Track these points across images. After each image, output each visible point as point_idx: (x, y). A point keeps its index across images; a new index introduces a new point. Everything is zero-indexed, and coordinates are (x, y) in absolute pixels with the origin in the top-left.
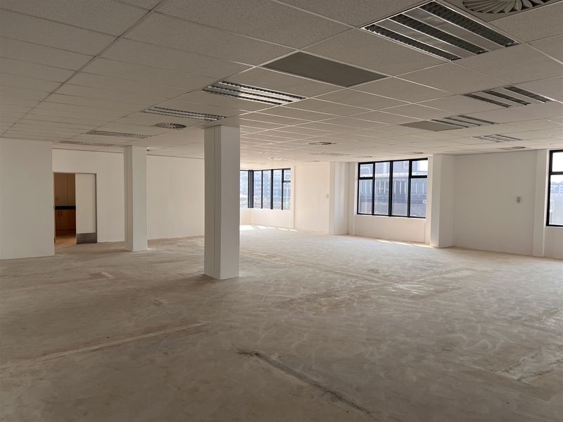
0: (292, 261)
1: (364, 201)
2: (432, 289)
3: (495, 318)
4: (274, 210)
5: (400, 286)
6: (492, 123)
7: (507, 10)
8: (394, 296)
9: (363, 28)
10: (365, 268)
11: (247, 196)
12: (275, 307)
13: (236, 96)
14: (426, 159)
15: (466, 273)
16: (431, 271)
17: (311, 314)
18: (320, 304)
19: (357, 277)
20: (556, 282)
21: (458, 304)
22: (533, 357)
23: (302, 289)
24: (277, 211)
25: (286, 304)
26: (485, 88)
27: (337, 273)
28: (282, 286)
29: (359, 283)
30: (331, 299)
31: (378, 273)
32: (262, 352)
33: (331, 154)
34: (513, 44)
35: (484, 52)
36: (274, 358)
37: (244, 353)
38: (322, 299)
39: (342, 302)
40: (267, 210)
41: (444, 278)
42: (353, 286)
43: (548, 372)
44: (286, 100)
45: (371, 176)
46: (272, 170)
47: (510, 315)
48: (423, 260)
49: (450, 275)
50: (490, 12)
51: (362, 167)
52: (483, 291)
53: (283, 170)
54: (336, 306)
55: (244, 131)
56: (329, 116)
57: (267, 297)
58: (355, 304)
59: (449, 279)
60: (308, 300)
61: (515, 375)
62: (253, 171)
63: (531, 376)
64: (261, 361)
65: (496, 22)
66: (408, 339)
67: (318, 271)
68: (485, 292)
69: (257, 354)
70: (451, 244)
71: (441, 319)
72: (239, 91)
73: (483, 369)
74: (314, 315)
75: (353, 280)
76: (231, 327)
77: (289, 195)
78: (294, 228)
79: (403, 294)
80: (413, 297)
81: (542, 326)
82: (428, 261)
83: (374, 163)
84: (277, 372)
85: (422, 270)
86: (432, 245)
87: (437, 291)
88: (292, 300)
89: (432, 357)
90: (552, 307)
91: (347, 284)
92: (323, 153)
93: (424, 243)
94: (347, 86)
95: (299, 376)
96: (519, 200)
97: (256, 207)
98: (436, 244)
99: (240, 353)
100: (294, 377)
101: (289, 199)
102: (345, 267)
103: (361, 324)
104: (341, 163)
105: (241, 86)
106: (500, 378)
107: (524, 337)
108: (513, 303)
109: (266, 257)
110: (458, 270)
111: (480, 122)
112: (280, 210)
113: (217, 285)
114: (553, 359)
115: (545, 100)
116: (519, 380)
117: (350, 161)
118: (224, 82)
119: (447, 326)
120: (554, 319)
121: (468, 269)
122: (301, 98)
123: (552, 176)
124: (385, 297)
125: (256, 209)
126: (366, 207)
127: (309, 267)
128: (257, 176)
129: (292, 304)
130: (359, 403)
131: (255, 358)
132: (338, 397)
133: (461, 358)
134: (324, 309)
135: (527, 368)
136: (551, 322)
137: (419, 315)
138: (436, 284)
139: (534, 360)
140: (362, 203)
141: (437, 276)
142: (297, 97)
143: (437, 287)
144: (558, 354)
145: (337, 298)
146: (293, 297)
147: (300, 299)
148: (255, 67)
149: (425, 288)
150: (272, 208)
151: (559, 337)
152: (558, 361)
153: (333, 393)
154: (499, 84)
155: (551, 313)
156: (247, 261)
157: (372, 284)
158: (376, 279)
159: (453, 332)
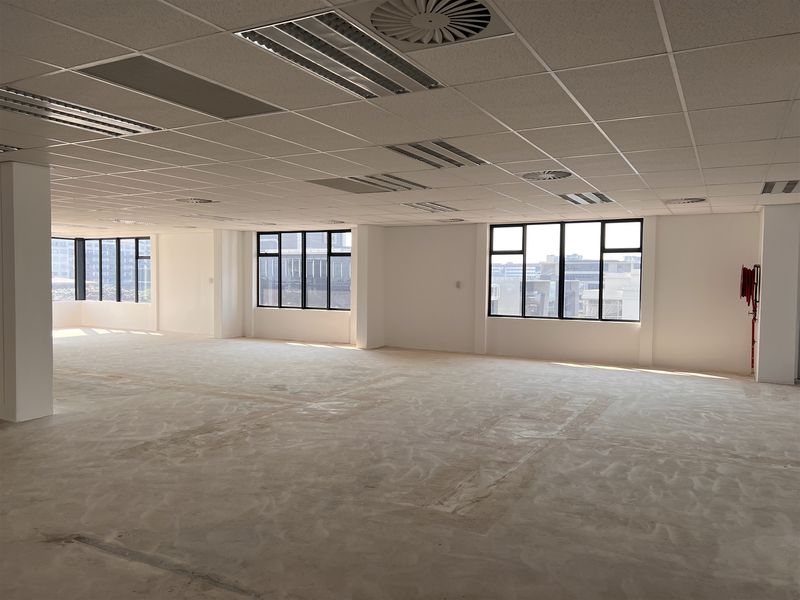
0: (151, 383)
1: (268, 288)
2: (356, 405)
3: (429, 436)
4: (123, 302)
5: (314, 405)
6: (425, 187)
7: (426, 40)
8: (305, 420)
9: (239, 34)
10: (266, 384)
11: (73, 281)
12: (115, 458)
13: (43, 116)
14: (349, 231)
15: (400, 380)
16: (356, 382)
17: (177, 463)
18: (193, 444)
19: (253, 398)
20: (499, 384)
21: (386, 422)
22: (470, 481)
23: (165, 424)
24: (128, 304)
25: (135, 451)
26: (412, 141)
27: (224, 396)
28: (130, 424)
29: (255, 408)
30: (211, 435)
31: (284, 389)
32: (89, 534)
33: (216, 218)
34: (437, 86)
35: (404, 92)
36: (109, 539)
37: (56, 539)
38: (197, 437)
39: (228, 438)
40: (110, 303)
41: (372, 389)
42: (247, 413)
43: (486, 497)
44: (128, 130)
45: (277, 251)
46: (118, 240)
47: (448, 429)
48: (346, 367)
49: (380, 385)
50: (406, 40)
51: (263, 238)
52: (417, 403)
53: (137, 239)
54: (220, 444)
55: (58, 174)
56: (202, 161)
57: (102, 444)
58: (247, 439)
59: (377, 389)
60: (174, 441)
61: (448, 508)
62: (83, 240)
63: (468, 505)
64: (87, 549)
65: (413, 54)
66: (320, 479)
67: (193, 395)
68: (421, 404)
69: (79, 538)
70: (382, 343)
71: (365, 445)
72: (47, 109)
73: (412, 505)
74: (183, 462)
75: (248, 403)
76: (33, 500)
77: (149, 279)
78: (158, 330)
79: (317, 416)
80: (329, 420)
81: (481, 440)
82: (353, 368)
83: (279, 233)
84: (115, 562)
85: (345, 380)
86: (358, 346)
87: (363, 408)
88: (147, 443)
89: (351, 499)
90: (494, 415)
91: (238, 410)
92: (201, 216)
93: (348, 344)
94: (226, 118)
95: (152, 561)
96: (458, 285)
97: (90, 298)
98: (364, 345)
99: (49, 542)
100: (143, 565)
101: (149, 285)
102: (236, 385)
103: (255, 467)
104: (231, 231)
105: (50, 101)
106: (433, 513)
107: (461, 456)
108: (451, 414)
109: (105, 379)
110: (389, 378)
111: (411, 185)
112: (134, 302)
113: (11, 431)
114: (493, 479)
115: (480, 162)
116: (454, 512)
117: (244, 228)
118: (9, 89)
119: (373, 454)
120: (496, 430)
121: (402, 375)
122: (153, 129)
123: (493, 256)
124: (291, 423)
125: (91, 303)
126: (270, 296)
127: (179, 390)
128: (91, 248)
129: (146, 450)
130: (244, 583)
131: (76, 544)
132: (212, 581)
133: (388, 495)
134: (199, 452)
135: (462, 496)
136: (491, 434)
137: (336, 443)
138: (360, 398)
139: (471, 484)
140: (265, 290)
141: (364, 388)
142: (147, 127)
143: (362, 402)
144: (497, 472)
145: (221, 433)
146: (148, 438)
147: (161, 440)
148: (64, 70)
149: (347, 405)
150: (119, 300)
151: (499, 451)
152: (498, 481)
153: (208, 577)
154: (426, 136)
155: (491, 423)
156: (72, 389)
157: (276, 406)
158: (281, 399)
159: (379, 461)
